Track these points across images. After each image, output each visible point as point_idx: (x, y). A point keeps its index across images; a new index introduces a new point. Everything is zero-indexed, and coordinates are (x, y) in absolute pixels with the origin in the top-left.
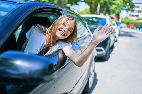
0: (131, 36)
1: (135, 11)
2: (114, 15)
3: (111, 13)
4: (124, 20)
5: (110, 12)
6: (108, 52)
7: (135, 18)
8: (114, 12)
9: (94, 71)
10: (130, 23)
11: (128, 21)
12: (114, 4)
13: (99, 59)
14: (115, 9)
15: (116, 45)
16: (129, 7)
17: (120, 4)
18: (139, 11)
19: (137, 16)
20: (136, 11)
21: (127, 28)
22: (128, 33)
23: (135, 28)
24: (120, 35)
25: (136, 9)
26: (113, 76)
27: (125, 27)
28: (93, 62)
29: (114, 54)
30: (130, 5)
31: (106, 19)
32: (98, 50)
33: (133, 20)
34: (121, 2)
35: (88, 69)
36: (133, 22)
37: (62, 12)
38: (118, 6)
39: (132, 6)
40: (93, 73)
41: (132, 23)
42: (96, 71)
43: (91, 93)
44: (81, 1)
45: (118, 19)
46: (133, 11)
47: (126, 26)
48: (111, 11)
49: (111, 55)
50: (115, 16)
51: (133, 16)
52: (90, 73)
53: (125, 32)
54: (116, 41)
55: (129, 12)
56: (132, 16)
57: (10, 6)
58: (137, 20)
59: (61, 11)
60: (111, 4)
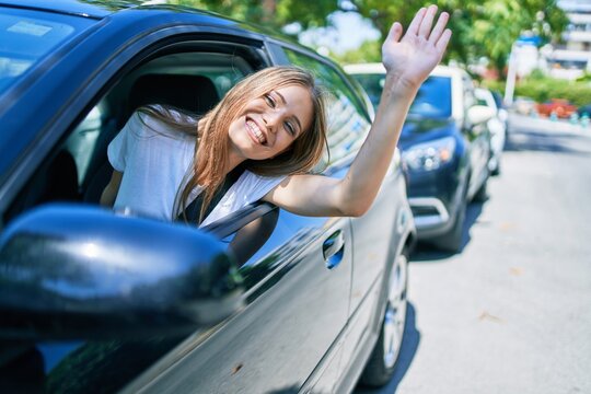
0: (555, 149)
1: (571, 46)
2: (481, 65)
3: (471, 57)
4: (524, 84)
5: (467, 52)
6: (463, 216)
7: (573, 74)
8: (480, 50)
9: (403, 296)
10: (551, 93)
11: (541, 86)
12: (482, 17)
13: (425, 247)
14: (485, 38)
15: (493, 186)
16: (546, 28)
17: (507, 15)
18: (587, 45)
19: (582, 65)
20: (577, 42)
21: (537, 115)
22: (543, 135)
23: (574, 116)
24: (509, 146)
25: (575, 36)
26: (484, 316)
27: (529, 114)
28: (401, 260)
29: (487, 224)
30: (547, 19)
31: (449, 80)
32: (419, 211)
33: (566, 82)
34: (510, 9)
35: (377, 287)
36: (565, 89)
37: (265, 50)
38: (497, 26)
39: (559, 24)
40: (401, 307)
41: (561, 96)
42: (411, 297)
43: (395, 389)
44: (345, 11)
45: (502, 77)
46: (562, 44)
47: (535, 111)
48: (471, 48)
49: (475, 231)
50: (489, 67)
51: (563, 64)
52: (385, 306)
53: (532, 134)
54: (495, 173)
55: (547, 50)
56: (557, 65)
57: (49, 29)
58: (578, 80)
59: (260, 47)
60: (468, 17)
